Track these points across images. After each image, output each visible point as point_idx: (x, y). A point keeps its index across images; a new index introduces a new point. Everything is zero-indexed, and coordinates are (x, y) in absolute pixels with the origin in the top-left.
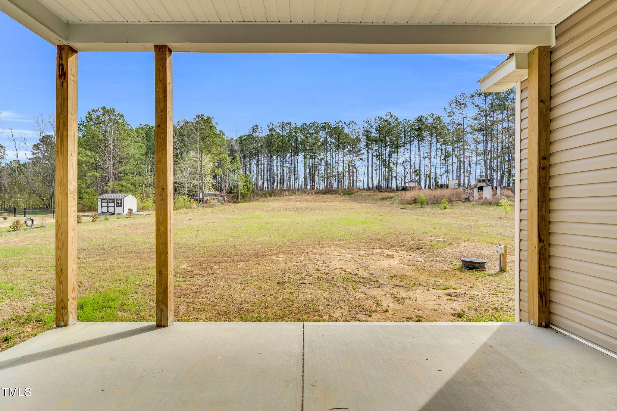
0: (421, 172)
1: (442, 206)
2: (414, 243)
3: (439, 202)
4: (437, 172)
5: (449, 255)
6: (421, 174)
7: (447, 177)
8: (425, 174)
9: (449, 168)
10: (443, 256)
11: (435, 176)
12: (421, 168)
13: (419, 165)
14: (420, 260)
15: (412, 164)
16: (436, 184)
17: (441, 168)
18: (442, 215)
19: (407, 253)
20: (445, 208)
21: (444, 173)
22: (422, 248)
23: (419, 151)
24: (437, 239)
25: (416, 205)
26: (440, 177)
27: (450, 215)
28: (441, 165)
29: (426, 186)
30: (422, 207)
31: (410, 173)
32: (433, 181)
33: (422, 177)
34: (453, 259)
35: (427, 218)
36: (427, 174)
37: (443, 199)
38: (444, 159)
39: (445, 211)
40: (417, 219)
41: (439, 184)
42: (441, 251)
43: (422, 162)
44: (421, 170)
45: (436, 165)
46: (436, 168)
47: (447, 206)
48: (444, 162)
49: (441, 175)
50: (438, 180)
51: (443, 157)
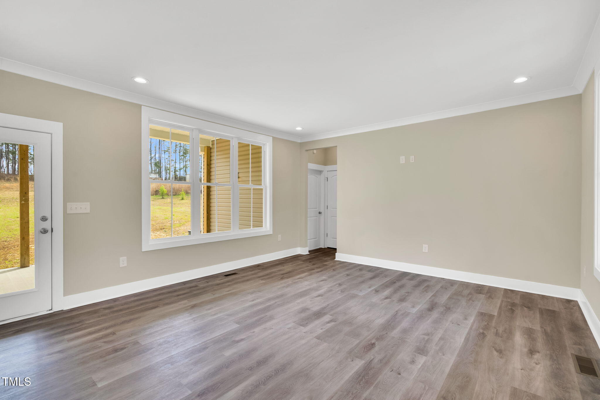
0: (162, 164)
1: (180, 197)
2: (158, 226)
3: (178, 194)
4: (176, 167)
5: (182, 231)
6: (162, 166)
7: (185, 171)
8: (165, 167)
9: (187, 163)
10: (178, 232)
11: (175, 170)
12: (162, 161)
13: (160, 157)
14: (163, 235)
15: (152, 156)
16: (175, 177)
17: (180, 163)
18: (180, 205)
19: (154, 232)
20: (183, 199)
21: (183, 167)
22: (164, 229)
23: (160, 145)
24: (175, 222)
25: (157, 196)
26: (179, 171)
27: (186, 205)
28: (180, 160)
29: (166, 178)
30: (163, 198)
31: (151, 165)
32: (172, 174)
33: (163, 169)
34: (184, 232)
35: (168, 208)
36: (167, 167)
37: (181, 191)
38: (182, 156)
39: (183, 201)
40: (159, 209)
41: (178, 176)
42: (177, 229)
43: (163, 156)
44: (162, 162)
45: (176, 160)
46: (175, 162)
47: (184, 197)
48: (183, 157)
49: (180, 169)
50: (178, 173)
51: (182, 153)
